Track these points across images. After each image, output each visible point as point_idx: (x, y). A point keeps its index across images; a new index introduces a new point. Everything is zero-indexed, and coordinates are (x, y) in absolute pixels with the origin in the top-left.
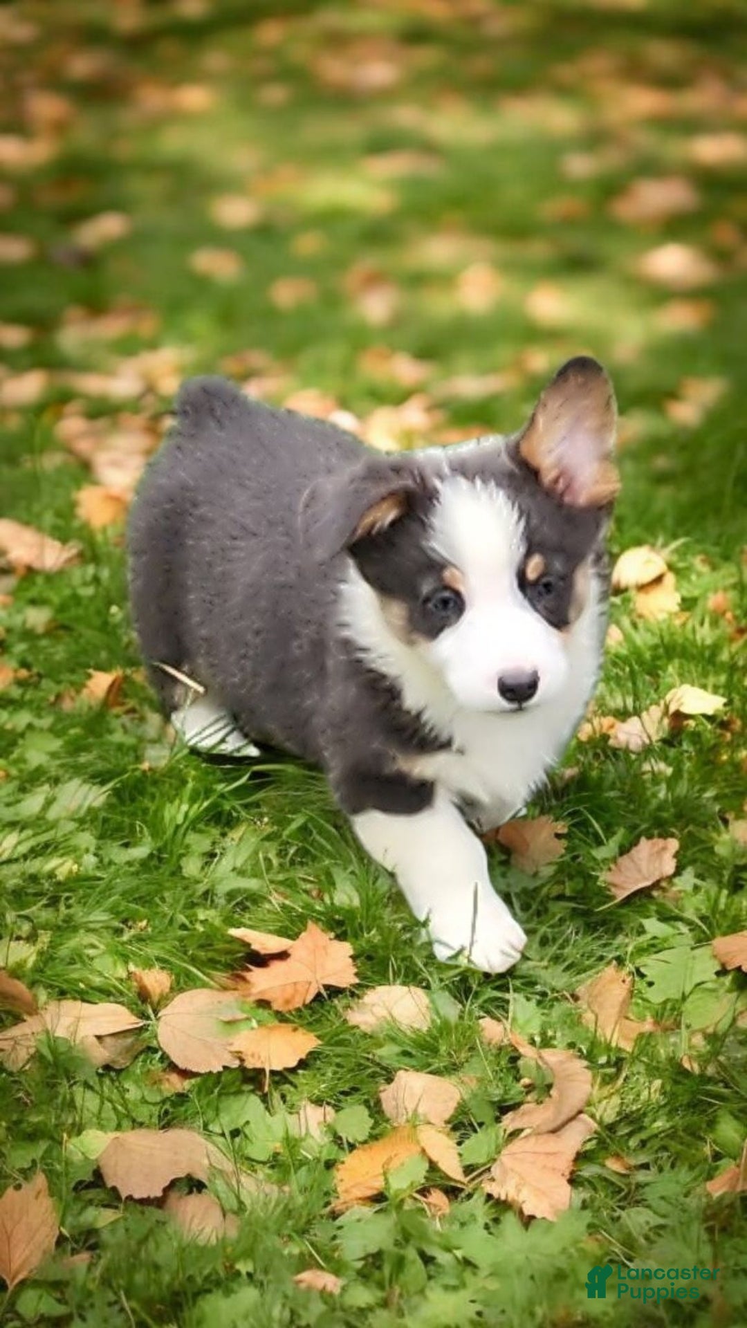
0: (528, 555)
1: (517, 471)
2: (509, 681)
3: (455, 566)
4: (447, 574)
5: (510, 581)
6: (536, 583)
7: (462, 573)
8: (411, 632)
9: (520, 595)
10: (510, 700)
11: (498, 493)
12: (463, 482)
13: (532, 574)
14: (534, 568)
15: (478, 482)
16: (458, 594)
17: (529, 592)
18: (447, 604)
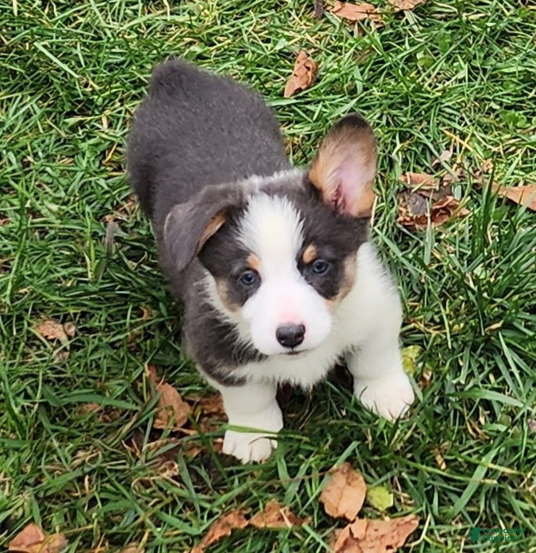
0: (305, 244)
1: (304, 189)
2: (284, 332)
3: (254, 253)
4: (250, 259)
5: (292, 264)
6: (310, 264)
7: (260, 259)
8: (232, 302)
9: (298, 273)
10: (284, 345)
11: (288, 203)
12: (266, 197)
13: (308, 258)
14: (310, 253)
15: (276, 197)
16: (256, 272)
17: (305, 271)
18: (249, 279)
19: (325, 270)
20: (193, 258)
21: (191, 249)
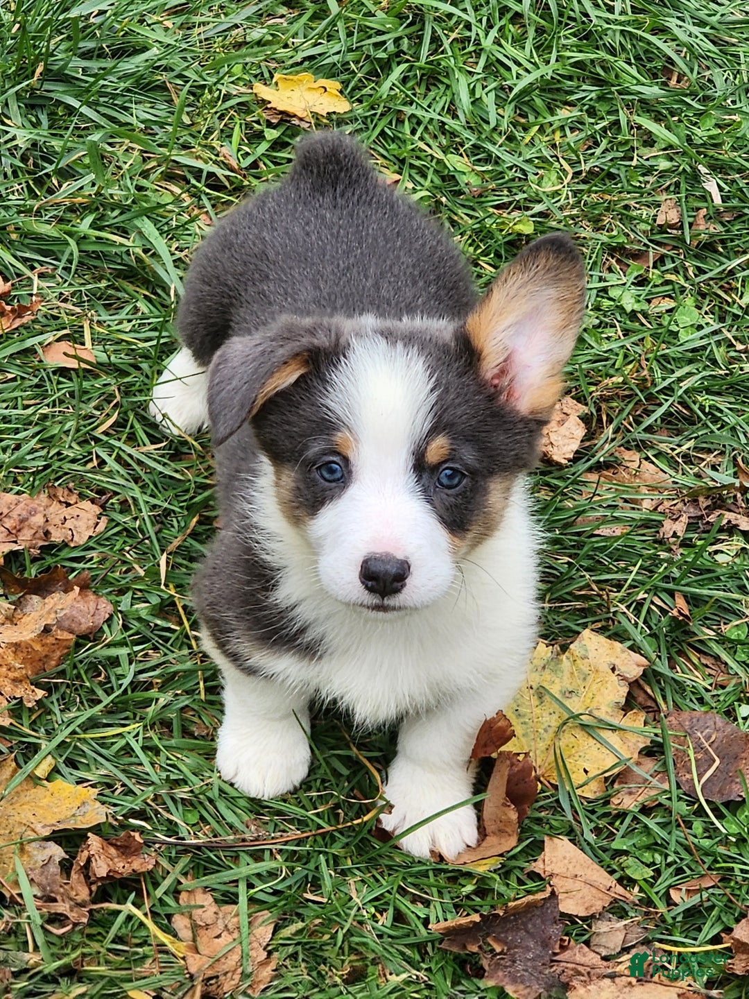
3: (348, 428)
5: (406, 459)
6: (435, 468)
7: (356, 440)
13: (433, 455)
14: (438, 448)
18: (332, 471)
19: (457, 485)
20: (243, 421)
21: (242, 406)
